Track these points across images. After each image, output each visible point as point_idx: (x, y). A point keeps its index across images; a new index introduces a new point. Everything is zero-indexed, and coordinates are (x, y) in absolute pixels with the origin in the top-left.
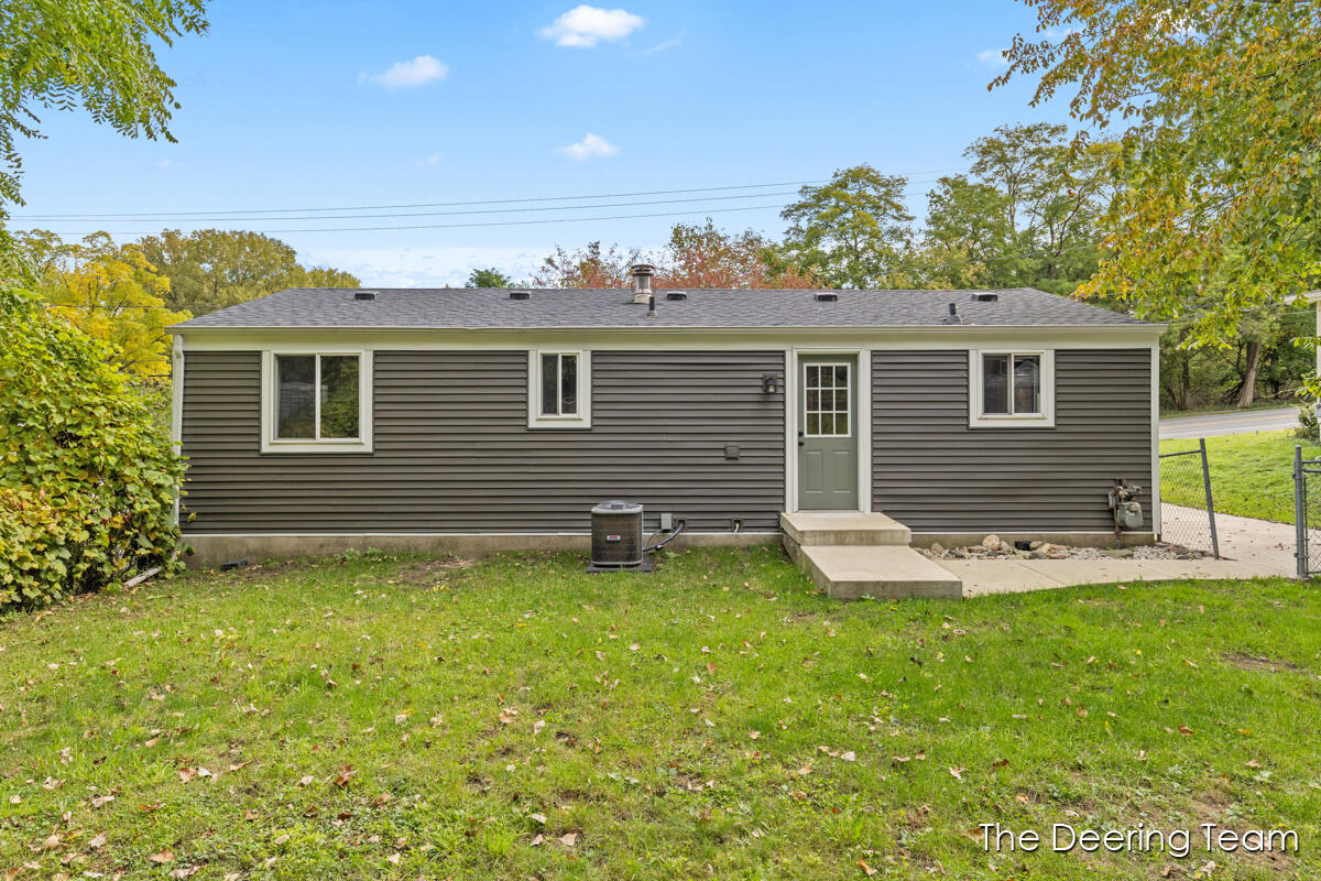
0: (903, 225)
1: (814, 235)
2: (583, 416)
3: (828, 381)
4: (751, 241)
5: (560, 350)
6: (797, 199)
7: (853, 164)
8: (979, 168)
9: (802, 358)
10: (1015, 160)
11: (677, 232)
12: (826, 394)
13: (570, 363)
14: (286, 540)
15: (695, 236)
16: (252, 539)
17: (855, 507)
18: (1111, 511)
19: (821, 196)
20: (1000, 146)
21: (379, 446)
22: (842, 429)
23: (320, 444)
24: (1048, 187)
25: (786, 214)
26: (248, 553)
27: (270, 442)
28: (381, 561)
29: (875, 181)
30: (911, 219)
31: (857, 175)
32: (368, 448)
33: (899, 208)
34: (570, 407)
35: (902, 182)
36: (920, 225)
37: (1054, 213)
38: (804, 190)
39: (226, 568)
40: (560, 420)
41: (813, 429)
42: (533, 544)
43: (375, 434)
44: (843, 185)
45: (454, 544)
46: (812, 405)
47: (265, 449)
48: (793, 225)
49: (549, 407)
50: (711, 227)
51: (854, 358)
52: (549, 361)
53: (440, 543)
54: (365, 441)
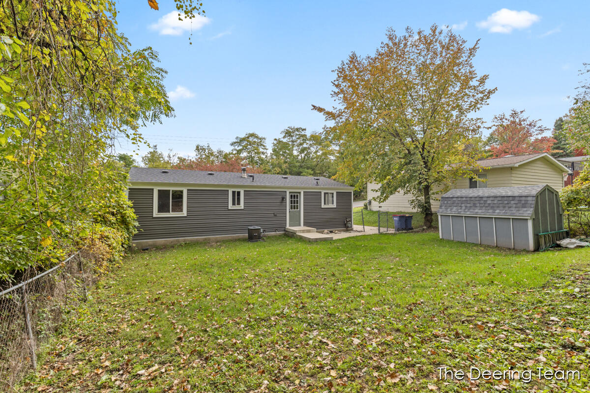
0: (265, 151)
1: (239, 152)
2: (242, 206)
3: (294, 197)
4: (220, 152)
5: (237, 190)
6: (235, 140)
7: (251, 132)
8: (284, 137)
9: (290, 193)
10: (293, 136)
11: (197, 147)
12: (294, 201)
13: (239, 193)
14: (160, 241)
15: (204, 149)
16: (150, 241)
17: (300, 225)
18: (345, 224)
19: (242, 140)
20: (290, 132)
21: (189, 214)
22: (297, 208)
23: (171, 214)
24: (301, 144)
25: (232, 144)
26: (149, 245)
27: (156, 214)
28: (188, 245)
29: (257, 137)
30: (267, 149)
31: (252, 135)
32: (185, 215)
33: (264, 146)
34: (239, 204)
35: (264, 139)
36: (270, 151)
37: (302, 151)
38: (237, 138)
39: (144, 250)
40: (236, 207)
41: (291, 208)
42: (230, 238)
43: (187, 211)
44: (248, 138)
45: (209, 239)
46: (291, 203)
47: (154, 216)
48: (234, 148)
49: (234, 204)
50: (209, 146)
51: (300, 193)
52: (234, 192)
53: (205, 239)
54: (184, 213)
